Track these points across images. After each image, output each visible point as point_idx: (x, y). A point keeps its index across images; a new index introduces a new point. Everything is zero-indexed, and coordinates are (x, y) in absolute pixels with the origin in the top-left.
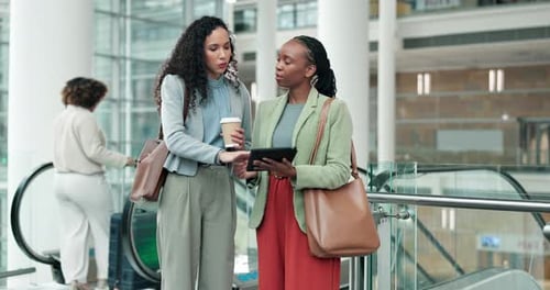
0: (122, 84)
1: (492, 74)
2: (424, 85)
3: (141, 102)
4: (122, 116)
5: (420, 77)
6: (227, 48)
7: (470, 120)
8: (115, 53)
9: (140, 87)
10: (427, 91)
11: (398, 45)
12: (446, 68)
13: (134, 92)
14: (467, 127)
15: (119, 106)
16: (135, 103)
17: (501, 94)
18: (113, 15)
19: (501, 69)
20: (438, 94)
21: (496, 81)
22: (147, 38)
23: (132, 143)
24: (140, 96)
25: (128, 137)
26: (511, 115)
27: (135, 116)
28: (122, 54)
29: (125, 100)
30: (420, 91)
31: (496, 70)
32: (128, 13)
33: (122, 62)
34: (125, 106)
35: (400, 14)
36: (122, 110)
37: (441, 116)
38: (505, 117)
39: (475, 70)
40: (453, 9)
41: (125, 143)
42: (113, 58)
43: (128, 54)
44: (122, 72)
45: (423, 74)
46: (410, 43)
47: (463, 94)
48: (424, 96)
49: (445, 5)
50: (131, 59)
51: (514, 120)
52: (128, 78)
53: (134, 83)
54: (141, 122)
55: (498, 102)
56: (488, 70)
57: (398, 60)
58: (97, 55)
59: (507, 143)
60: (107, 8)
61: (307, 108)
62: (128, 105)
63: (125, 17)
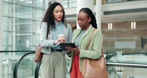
0: (12, 26)
1: (132, 23)
2: (110, 27)
3: (18, 32)
4: (12, 37)
5: (109, 24)
6: (61, 12)
7: (125, 38)
8: (10, 16)
9: (18, 27)
10: (111, 29)
11: (102, 14)
12: (117, 21)
13: (16, 29)
14: (124, 40)
15: (11, 34)
16: (16, 32)
17: (135, 30)
18: (9, 3)
19: (135, 21)
20: (115, 30)
21: (133, 25)
22: (20, 11)
23: (16, 46)
24: (18, 30)
25: (14, 44)
26: (138, 37)
27: (16, 37)
28: (12, 16)
29: (13, 31)
30: (109, 29)
31: (133, 22)
32: (14, 2)
33: (12, 19)
34: (13, 34)
35: (103, 4)
36: (12, 35)
37: (116, 37)
38: (136, 37)
39: (127, 22)
40: (119, 2)
41: (13, 45)
42: (9, 17)
43: (14, 16)
44: (12, 22)
45: (110, 23)
46: (106, 13)
47: (123, 30)
48: (110, 30)
49: (117, 1)
50: (15, 18)
51: (139, 38)
52: (14, 24)
53: (16, 26)
54: (18, 39)
55: (134, 32)
56: (131, 22)
57: (102, 19)
58: (4, 16)
59: (137, 46)
60: (7, 1)
61: (87, 32)
62: (14, 33)
63: (13, 4)
